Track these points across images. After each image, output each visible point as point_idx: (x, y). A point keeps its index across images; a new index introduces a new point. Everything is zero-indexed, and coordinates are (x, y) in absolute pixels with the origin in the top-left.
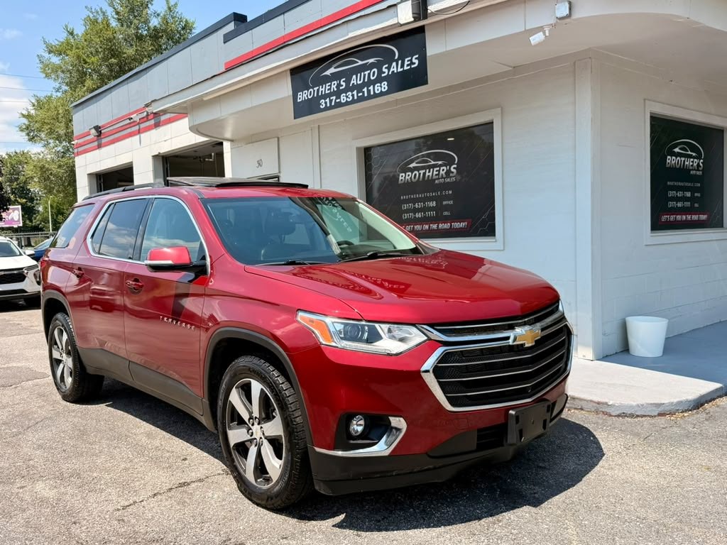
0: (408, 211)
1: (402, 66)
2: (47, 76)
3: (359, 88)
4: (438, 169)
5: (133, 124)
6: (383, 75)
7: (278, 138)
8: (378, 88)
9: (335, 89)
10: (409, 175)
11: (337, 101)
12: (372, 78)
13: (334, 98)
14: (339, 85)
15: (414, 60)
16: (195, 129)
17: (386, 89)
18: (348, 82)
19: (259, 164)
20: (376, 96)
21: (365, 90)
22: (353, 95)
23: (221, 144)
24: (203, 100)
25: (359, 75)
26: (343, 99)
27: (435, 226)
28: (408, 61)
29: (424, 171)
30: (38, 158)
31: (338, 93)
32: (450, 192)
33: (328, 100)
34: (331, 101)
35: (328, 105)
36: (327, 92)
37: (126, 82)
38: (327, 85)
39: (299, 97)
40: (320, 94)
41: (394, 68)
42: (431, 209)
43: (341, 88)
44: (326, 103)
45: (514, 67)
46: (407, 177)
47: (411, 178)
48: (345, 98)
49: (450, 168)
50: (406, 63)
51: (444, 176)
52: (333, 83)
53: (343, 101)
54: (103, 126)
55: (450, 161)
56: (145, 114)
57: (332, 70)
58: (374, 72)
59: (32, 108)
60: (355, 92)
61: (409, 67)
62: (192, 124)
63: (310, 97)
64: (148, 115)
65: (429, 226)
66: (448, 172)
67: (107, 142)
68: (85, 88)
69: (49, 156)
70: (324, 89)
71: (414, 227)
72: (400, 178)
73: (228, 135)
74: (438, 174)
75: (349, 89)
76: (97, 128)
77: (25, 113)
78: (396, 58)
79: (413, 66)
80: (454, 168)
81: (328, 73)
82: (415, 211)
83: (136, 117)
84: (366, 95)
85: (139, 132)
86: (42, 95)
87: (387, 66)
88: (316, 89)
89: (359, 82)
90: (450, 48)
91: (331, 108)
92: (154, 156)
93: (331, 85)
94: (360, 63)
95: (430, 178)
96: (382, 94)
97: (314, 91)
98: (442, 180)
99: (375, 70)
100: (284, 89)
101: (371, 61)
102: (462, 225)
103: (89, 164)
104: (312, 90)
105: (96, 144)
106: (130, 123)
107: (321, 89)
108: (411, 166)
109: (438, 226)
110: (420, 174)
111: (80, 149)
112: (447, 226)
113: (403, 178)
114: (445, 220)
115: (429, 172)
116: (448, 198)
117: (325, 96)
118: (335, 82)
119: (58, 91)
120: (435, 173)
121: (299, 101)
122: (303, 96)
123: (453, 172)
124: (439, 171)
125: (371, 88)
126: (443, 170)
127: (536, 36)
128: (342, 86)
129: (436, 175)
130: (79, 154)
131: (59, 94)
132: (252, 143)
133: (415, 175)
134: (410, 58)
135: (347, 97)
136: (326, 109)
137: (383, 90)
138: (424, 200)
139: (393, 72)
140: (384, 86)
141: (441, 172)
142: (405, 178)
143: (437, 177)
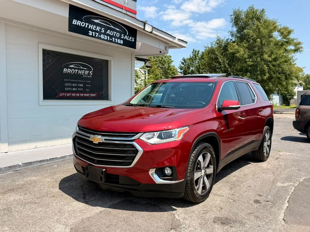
0: (68, 87)
1: (129, 39)
3: (111, 37)
4: (84, 71)
8: (119, 41)
10: (69, 70)
11: (99, 36)
13: (98, 34)
15: (133, 39)
20: (117, 43)
21: (113, 39)
25: (111, 31)
27: (82, 95)
29: (78, 70)
31: (100, 33)
32: (90, 82)
33: (94, 33)
34: (96, 34)
35: (94, 35)
39: (74, 21)
40: (89, 28)
44: (92, 34)
47: (70, 72)
49: (90, 72)
51: (87, 74)
53: (102, 37)
60: (108, 37)
63: (82, 26)
65: (80, 95)
66: (89, 74)
71: (71, 95)
72: (64, 70)
75: (105, 34)
78: (127, 34)
79: (132, 41)
80: (91, 72)
82: (72, 87)
84: (114, 41)
87: (123, 35)
88: (87, 24)
93: (96, 27)
94: (112, 27)
95: (81, 74)
96: (120, 44)
98: (86, 76)
101: (117, 29)
102: (94, 95)
104: (84, 23)
107: (90, 26)
108: (71, 66)
109: (84, 95)
110: (75, 71)
112: (88, 95)
113: (66, 71)
114: (86, 93)
115: (80, 71)
120: (83, 72)
121: (73, 23)
122: (77, 23)
123: (91, 74)
124: (85, 72)
125: (116, 40)
126: (87, 72)
128: (102, 31)
129: (83, 73)
133: (73, 71)
134: (131, 37)
135: (104, 37)
138: (77, 83)
139: (125, 39)
140: (122, 42)
141: (86, 73)
142: (67, 71)
143: (84, 74)
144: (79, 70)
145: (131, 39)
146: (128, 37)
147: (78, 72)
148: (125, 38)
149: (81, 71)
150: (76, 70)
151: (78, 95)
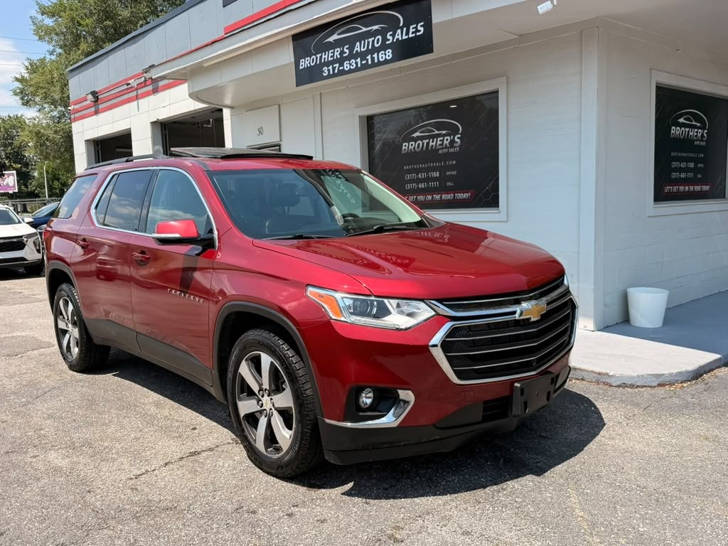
0: (411, 181)
1: (407, 33)
2: (41, 38)
3: (363, 55)
4: (442, 138)
5: (130, 89)
6: (387, 43)
7: (279, 105)
8: (382, 56)
9: (339, 57)
10: (412, 145)
11: (341, 68)
12: (376, 45)
13: (337, 65)
14: (342, 52)
15: (419, 28)
16: (195, 96)
17: (391, 57)
18: (351, 49)
19: (260, 132)
20: (380, 63)
21: (369, 57)
22: (356, 63)
23: (221, 110)
24: (202, 66)
25: (363, 42)
26: (346, 66)
27: (437, 197)
28: (413, 28)
29: (428, 141)
30: (33, 123)
31: (341, 61)
32: (454, 162)
33: (331, 68)
34: (334, 69)
35: (331, 73)
36: (330, 59)
37: (123, 47)
38: (330, 52)
39: (301, 64)
40: (323, 61)
41: (398, 36)
42: (435, 179)
43: (344, 55)
44: (329, 70)
45: (520, 35)
46: (410, 147)
47: (414, 148)
48: (348, 65)
49: (454, 138)
50: (411, 30)
51: (448, 146)
52: (336, 50)
53: (346, 69)
54: (100, 91)
55: (454, 131)
56: (143, 79)
57: (335, 37)
58: (378, 39)
59: (26, 71)
60: (359, 60)
61: (414, 35)
62: (191, 91)
63: (312, 64)
64: (145, 81)
65: (433, 198)
66: (452, 142)
67: (105, 108)
68: (80, 51)
69: (45, 121)
70: (327, 56)
71: (417, 198)
72: (404, 148)
73: (228, 101)
74: (442, 144)
75: (352, 56)
76: (94, 94)
77: (18, 76)
78: (401, 24)
79: (418, 34)
80: (458, 138)
81: (331, 39)
82: (419, 181)
83: (133, 83)
84: (370, 62)
85: (137, 98)
86: (35, 58)
87: (391, 33)
88: (318, 56)
89: (362, 50)
90: (456, 15)
91: (335, 75)
92: (152, 123)
93: (334, 53)
94: (364, 29)
95: (434, 148)
96: (386, 62)
97: (317, 58)
98: (446, 150)
99: (380, 37)
100: (287, 56)
101: (375, 27)
102: (465, 196)
103: (86, 130)
104: (314, 57)
105: (93, 109)
106: (127, 89)
107: (323, 57)
108: (415, 135)
109: (441, 197)
110: (423, 144)
111: (77, 115)
112: (449, 197)
113: (406, 148)
114: (448, 190)
115: (433, 142)
116: (451, 168)
117: (328, 64)
118: (339, 49)
119: (51, 53)
120: (439, 143)
121: (301, 68)
122: (305, 63)
123: (457, 142)
124: (443, 140)
125: (375, 55)
126: (447, 140)
127: (544, 4)
128: (346, 53)
129: (440, 145)
130: (75, 120)
131: (53, 58)
132: (252, 110)
133: (419, 144)
134: (415, 26)
135: (350, 64)
136: (329, 76)
137: (388, 58)
138: (427, 170)
139: (398, 39)
140: (389, 54)
141: (445, 142)
142: (408, 147)
143: (441, 147)
144: (431, 140)
145: (413, 33)
146: (405, 29)
147: (428, 143)
148: (396, 37)
149: (435, 139)
150: (425, 142)
151: (430, 197)
